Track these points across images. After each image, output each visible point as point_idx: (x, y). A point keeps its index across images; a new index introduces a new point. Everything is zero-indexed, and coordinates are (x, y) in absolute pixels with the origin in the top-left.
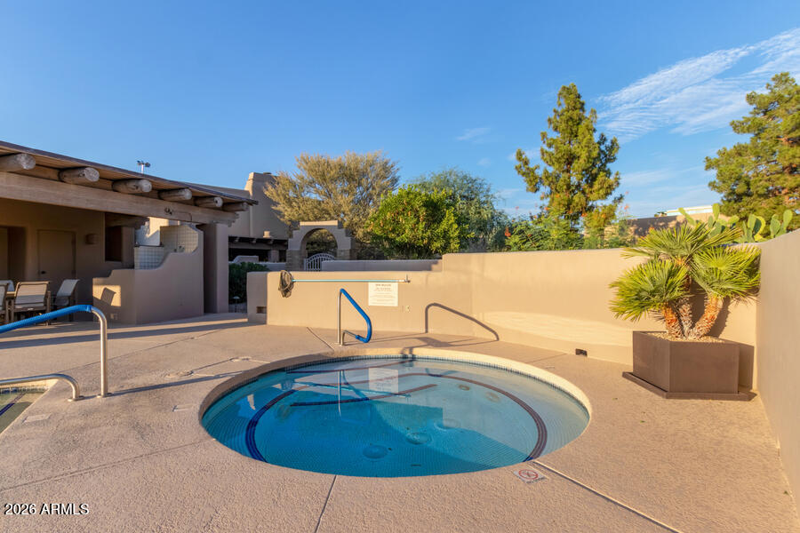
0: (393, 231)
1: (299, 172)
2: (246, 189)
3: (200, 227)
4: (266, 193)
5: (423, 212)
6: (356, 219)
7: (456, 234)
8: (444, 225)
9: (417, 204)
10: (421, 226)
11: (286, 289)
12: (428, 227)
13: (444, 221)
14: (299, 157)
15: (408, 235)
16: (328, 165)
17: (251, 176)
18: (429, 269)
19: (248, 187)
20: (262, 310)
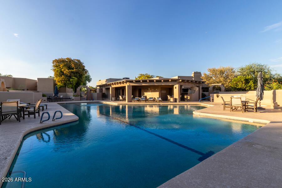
0: (236, 86)
1: (209, 73)
2: (192, 76)
3: (197, 87)
4: (201, 78)
5: (244, 82)
6: (224, 83)
7: (253, 86)
8: (250, 84)
9: (243, 80)
10: (244, 85)
11: (218, 96)
12: (245, 85)
13: (250, 83)
14: (208, 69)
15: (240, 87)
16: (214, 70)
17: (193, 73)
18: (245, 93)
19: (193, 75)
20: (213, 100)
